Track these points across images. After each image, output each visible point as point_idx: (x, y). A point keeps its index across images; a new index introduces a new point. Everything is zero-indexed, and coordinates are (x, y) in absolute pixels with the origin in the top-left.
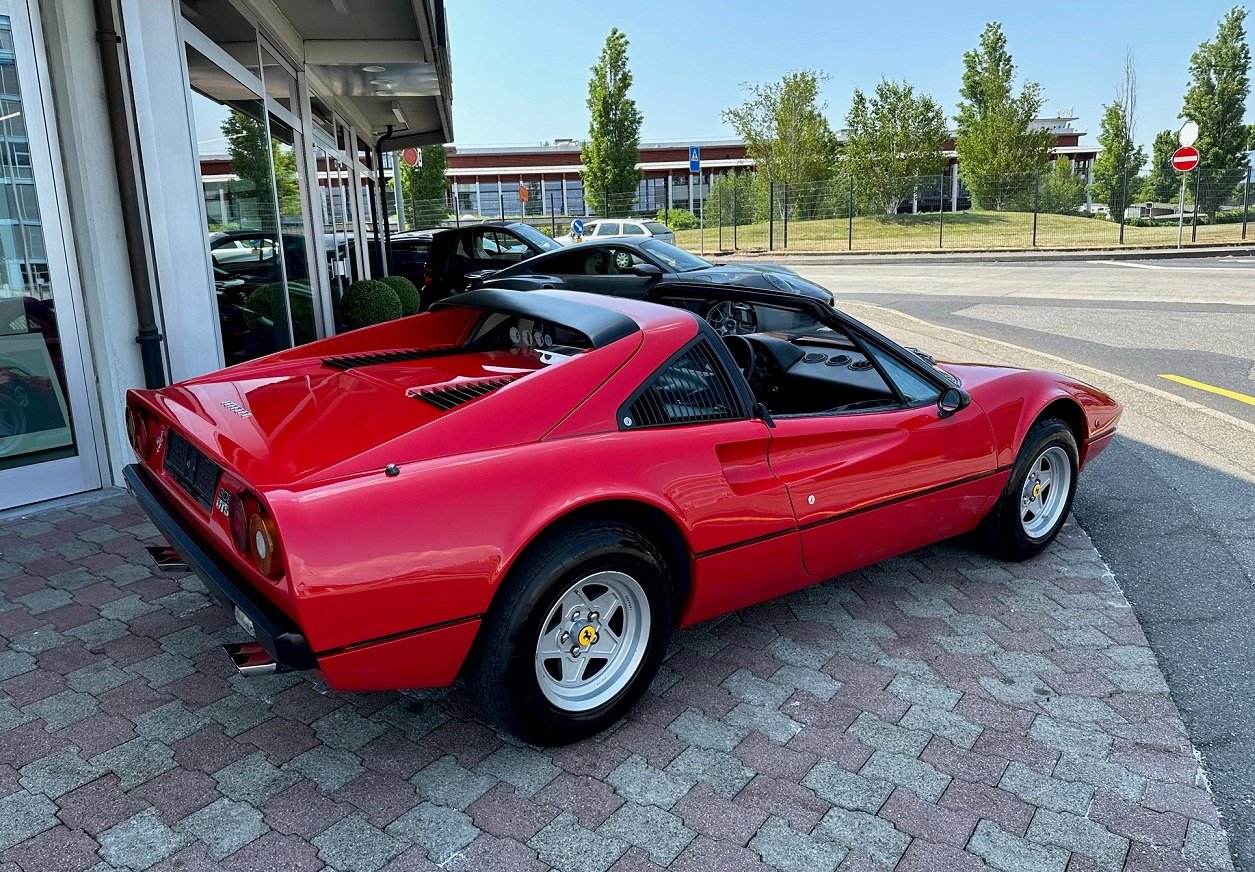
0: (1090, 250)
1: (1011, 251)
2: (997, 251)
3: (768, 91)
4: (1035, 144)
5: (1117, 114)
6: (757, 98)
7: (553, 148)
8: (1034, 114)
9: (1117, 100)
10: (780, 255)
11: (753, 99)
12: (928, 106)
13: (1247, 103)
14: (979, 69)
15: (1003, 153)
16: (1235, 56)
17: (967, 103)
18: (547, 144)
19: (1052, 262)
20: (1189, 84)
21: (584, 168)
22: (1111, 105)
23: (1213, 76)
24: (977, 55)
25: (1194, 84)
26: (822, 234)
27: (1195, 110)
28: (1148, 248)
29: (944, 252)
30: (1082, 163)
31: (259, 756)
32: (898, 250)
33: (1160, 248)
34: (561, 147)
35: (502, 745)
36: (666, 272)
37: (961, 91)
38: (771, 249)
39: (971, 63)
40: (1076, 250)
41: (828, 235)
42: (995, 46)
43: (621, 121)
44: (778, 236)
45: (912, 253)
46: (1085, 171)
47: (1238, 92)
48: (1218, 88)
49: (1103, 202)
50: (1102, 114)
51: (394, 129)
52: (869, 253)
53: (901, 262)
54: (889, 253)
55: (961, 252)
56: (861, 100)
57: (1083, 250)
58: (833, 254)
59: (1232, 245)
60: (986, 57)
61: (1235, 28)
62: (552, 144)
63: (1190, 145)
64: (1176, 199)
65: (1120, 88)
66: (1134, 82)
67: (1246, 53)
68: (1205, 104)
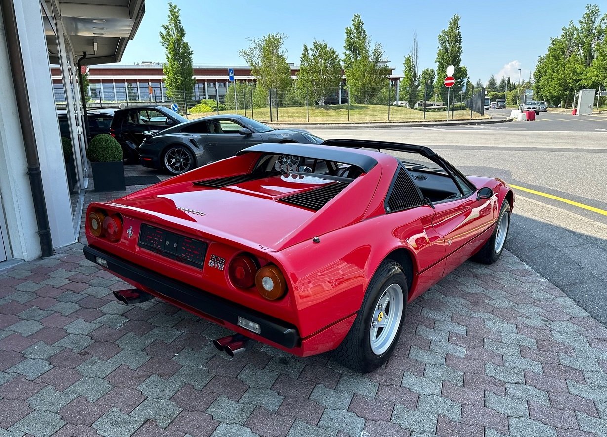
0: (412, 122)
1: (379, 123)
2: (373, 123)
3: (260, 42)
4: (381, 73)
5: (410, 60)
6: (255, 46)
7: (142, 66)
8: (380, 59)
9: (410, 54)
10: (276, 124)
11: (253, 46)
12: (333, 53)
13: (462, 57)
14: (352, 37)
15: (368, 77)
16: (456, 36)
17: (348, 52)
18: (138, 64)
19: (398, 128)
20: (438, 48)
21: (166, 77)
22: (407, 56)
23: (448, 45)
24: (351, 30)
25: (441, 48)
26: (291, 114)
27: (441, 60)
28: (436, 121)
29: (351, 124)
30: (394, 82)
31: (223, 398)
32: (330, 122)
33: (440, 121)
34: (146, 66)
35: (341, 376)
36: (254, 133)
37: (344, 47)
38: (271, 121)
39: (349, 33)
40: (407, 122)
41: (294, 115)
42: (359, 26)
43: (183, 54)
44: (274, 114)
45: (336, 124)
46: (395, 85)
47: (458, 52)
48: (450, 50)
49: (406, 101)
50: (404, 61)
51: (87, 54)
52: (317, 124)
53: (333, 128)
54: (326, 124)
55: (358, 123)
56: (306, 49)
57: (409, 122)
58: (301, 124)
59: (468, 120)
60: (355, 30)
61: (455, 24)
62: (140, 63)
63: (451, 75)
64: (432, 99)
65: (411, 49)
66: (417, 46)
67: (460, 35)
68: (445, 57)
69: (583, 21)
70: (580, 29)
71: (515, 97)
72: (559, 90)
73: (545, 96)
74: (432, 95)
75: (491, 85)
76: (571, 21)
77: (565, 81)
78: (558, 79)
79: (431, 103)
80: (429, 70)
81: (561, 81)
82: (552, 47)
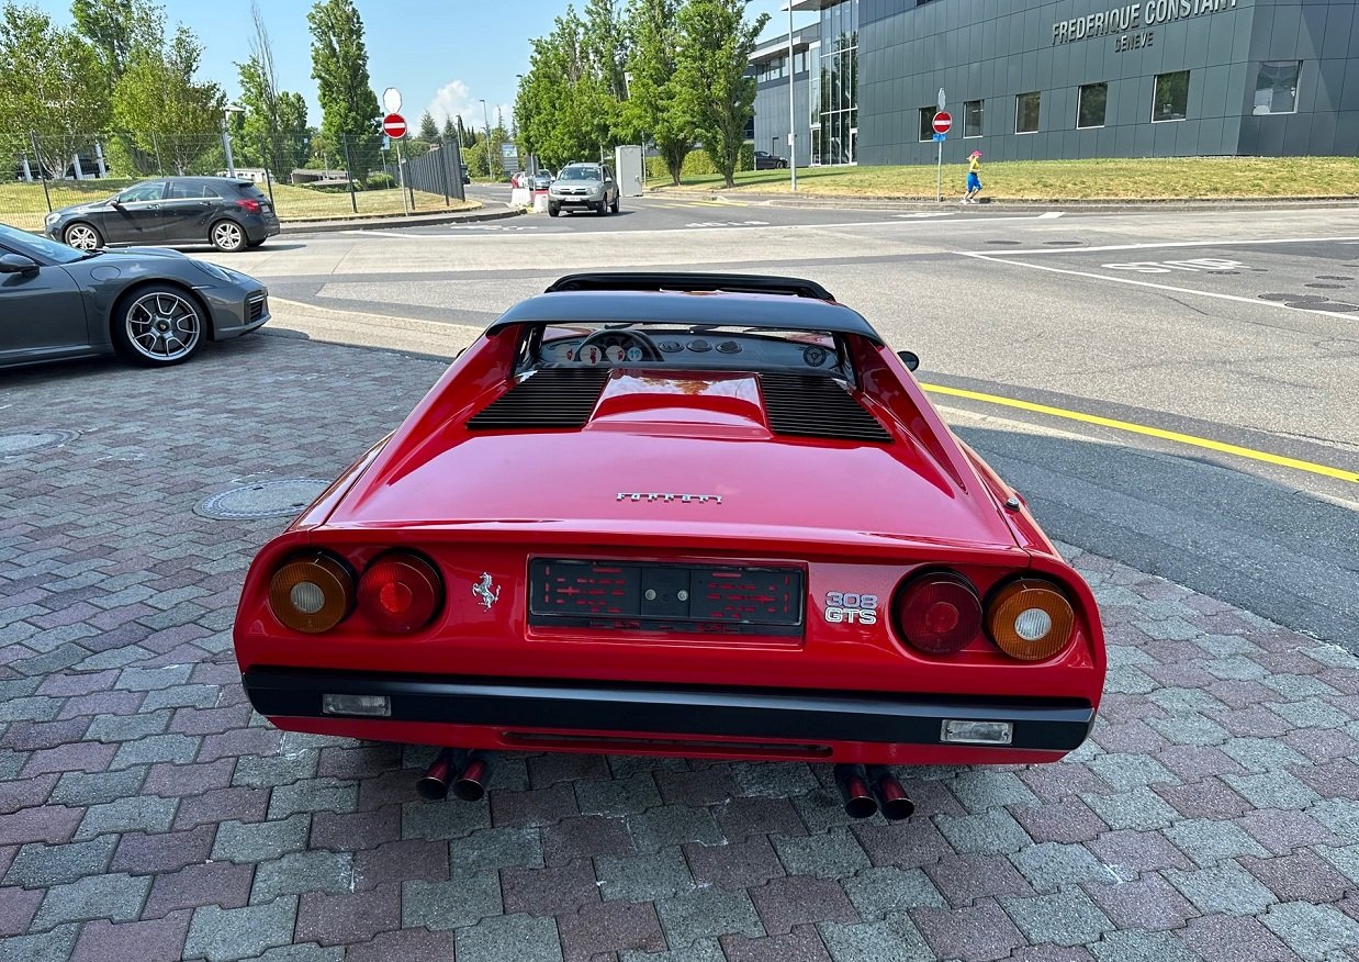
0: (333, 219)
8: (194, 65)
9: (253, 56)
16: (349, 19)
19: (310, 235)
20: (313, 44)
23: (333, 39)
25: (317, 44)
27: (325, 72)
28: (382, 217)
33: (392, 216)
36: (43, 265)
40: (319, 220)
47: (358, 56)
48: (340, 52)
50: (238, 73)
57: (325, 219)
64: (310, 164)
65: (253, 44)
66: (266, 36)
67: (358, 18)
68: (332, 67)
69: (593, 8)
70: (589, 25)
71: (483, 159)
72: (571, 147)
73: (545, 158)
74: (308, 156)
75: (427, 133)
76: (571, 6)
77: (578, 126)
78: (565, 123)
79: (313, 172)
80: (290, 96)
81: (571, 128)
82: (539, 57)
